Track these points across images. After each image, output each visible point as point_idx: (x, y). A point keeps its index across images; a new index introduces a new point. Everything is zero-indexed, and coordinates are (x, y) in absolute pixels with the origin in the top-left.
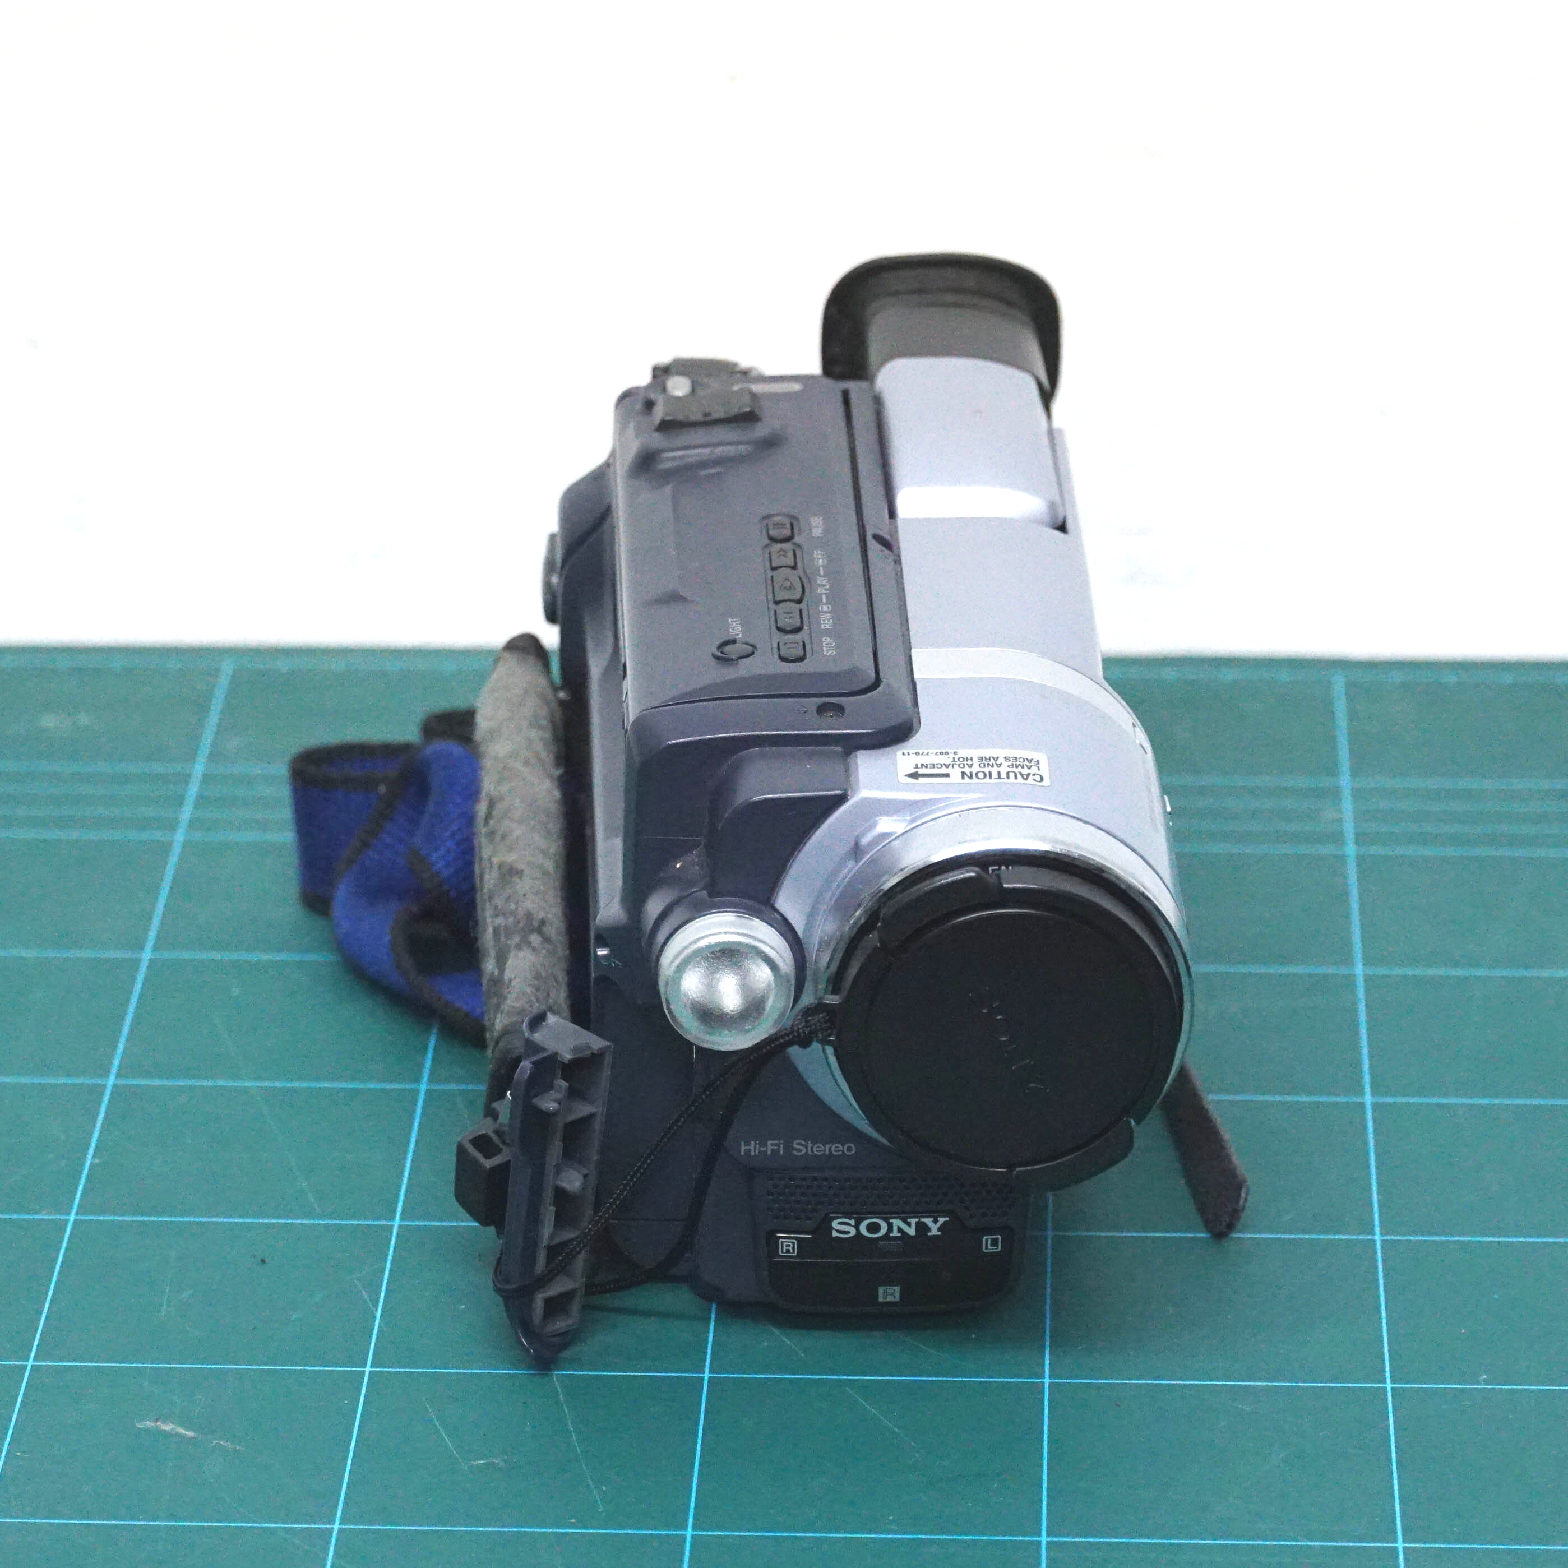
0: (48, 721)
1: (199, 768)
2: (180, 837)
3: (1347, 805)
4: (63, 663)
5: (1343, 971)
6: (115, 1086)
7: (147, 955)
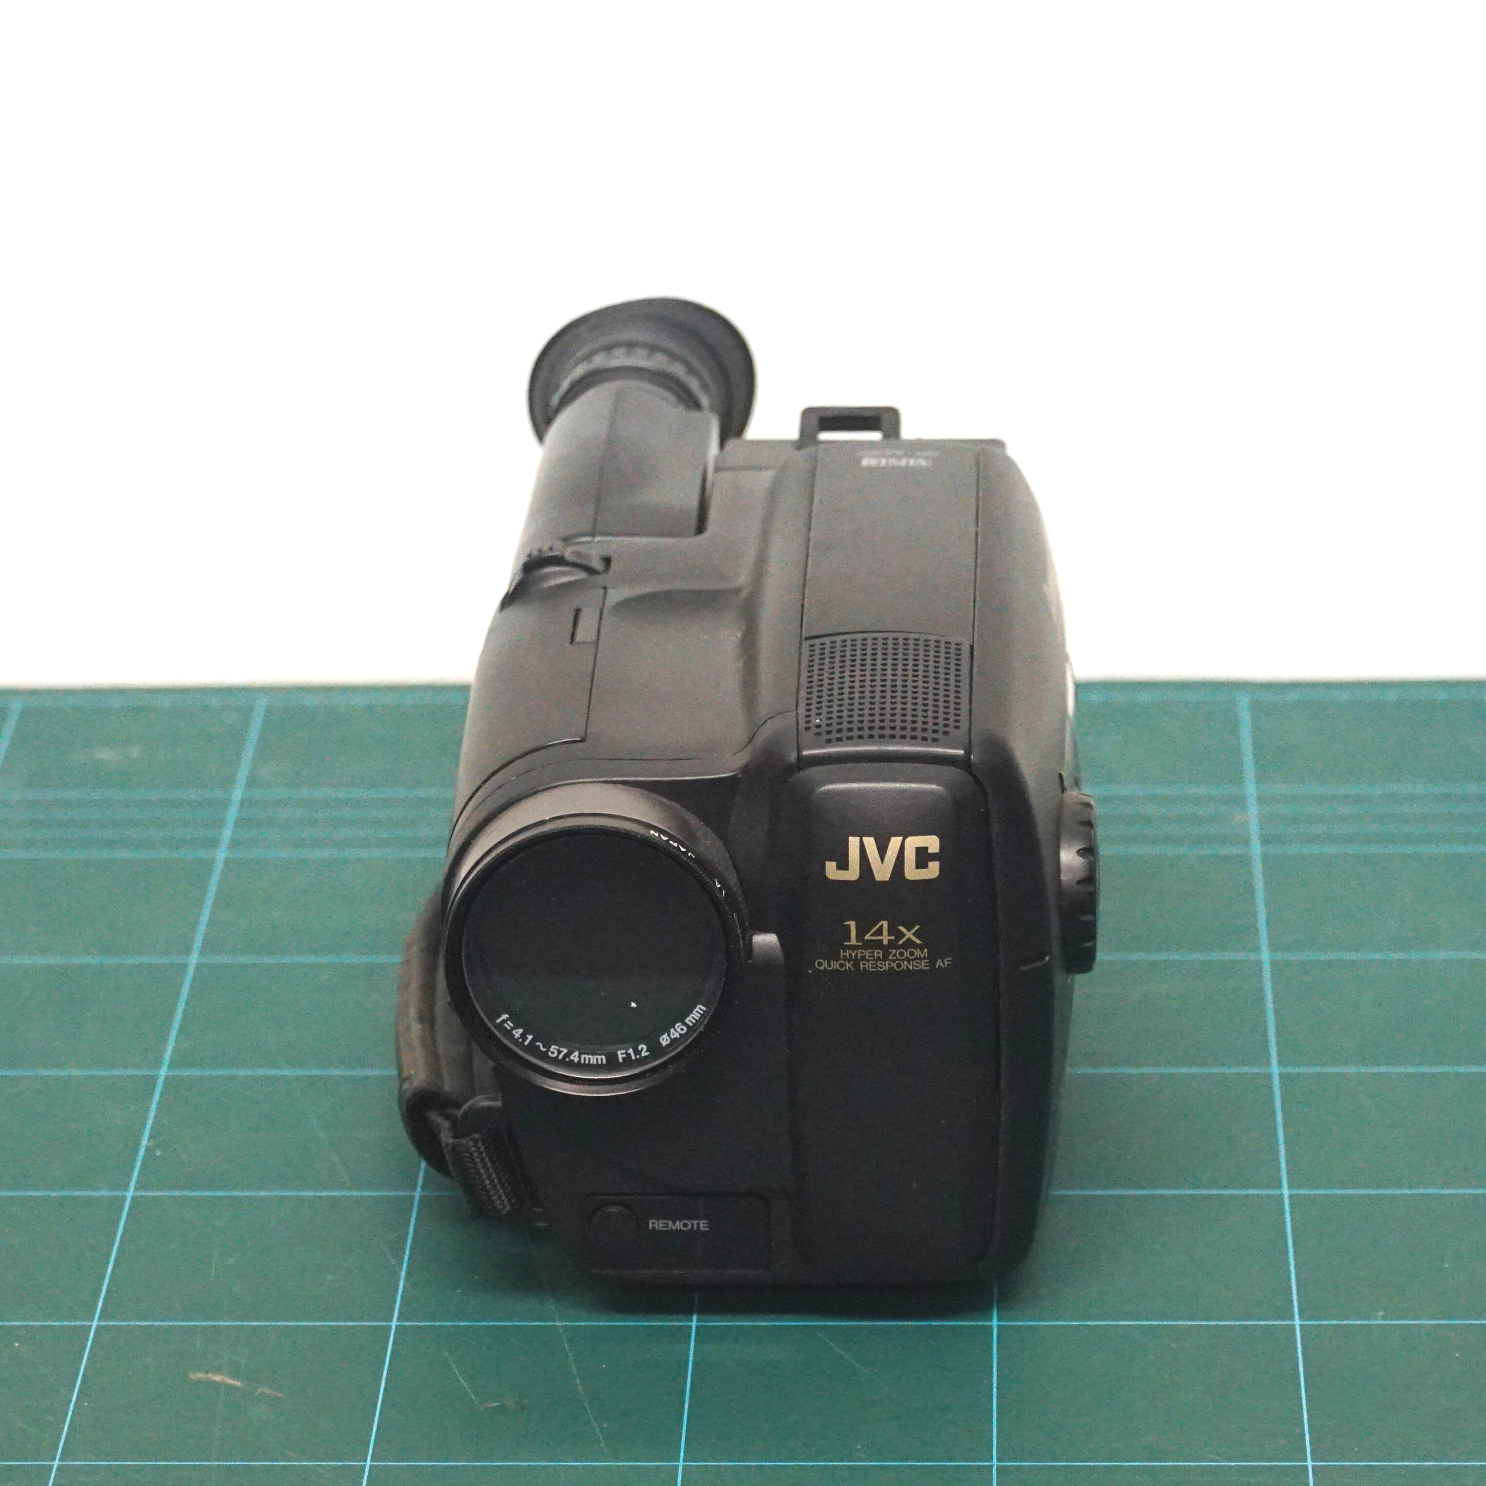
0: (104, 754)
1: (237, 795)
2: (221, 855)
3: (1253, 810)
4: (116, 702)
5: (1252, 956)
6: (167, 1077)
7: (193, 959)
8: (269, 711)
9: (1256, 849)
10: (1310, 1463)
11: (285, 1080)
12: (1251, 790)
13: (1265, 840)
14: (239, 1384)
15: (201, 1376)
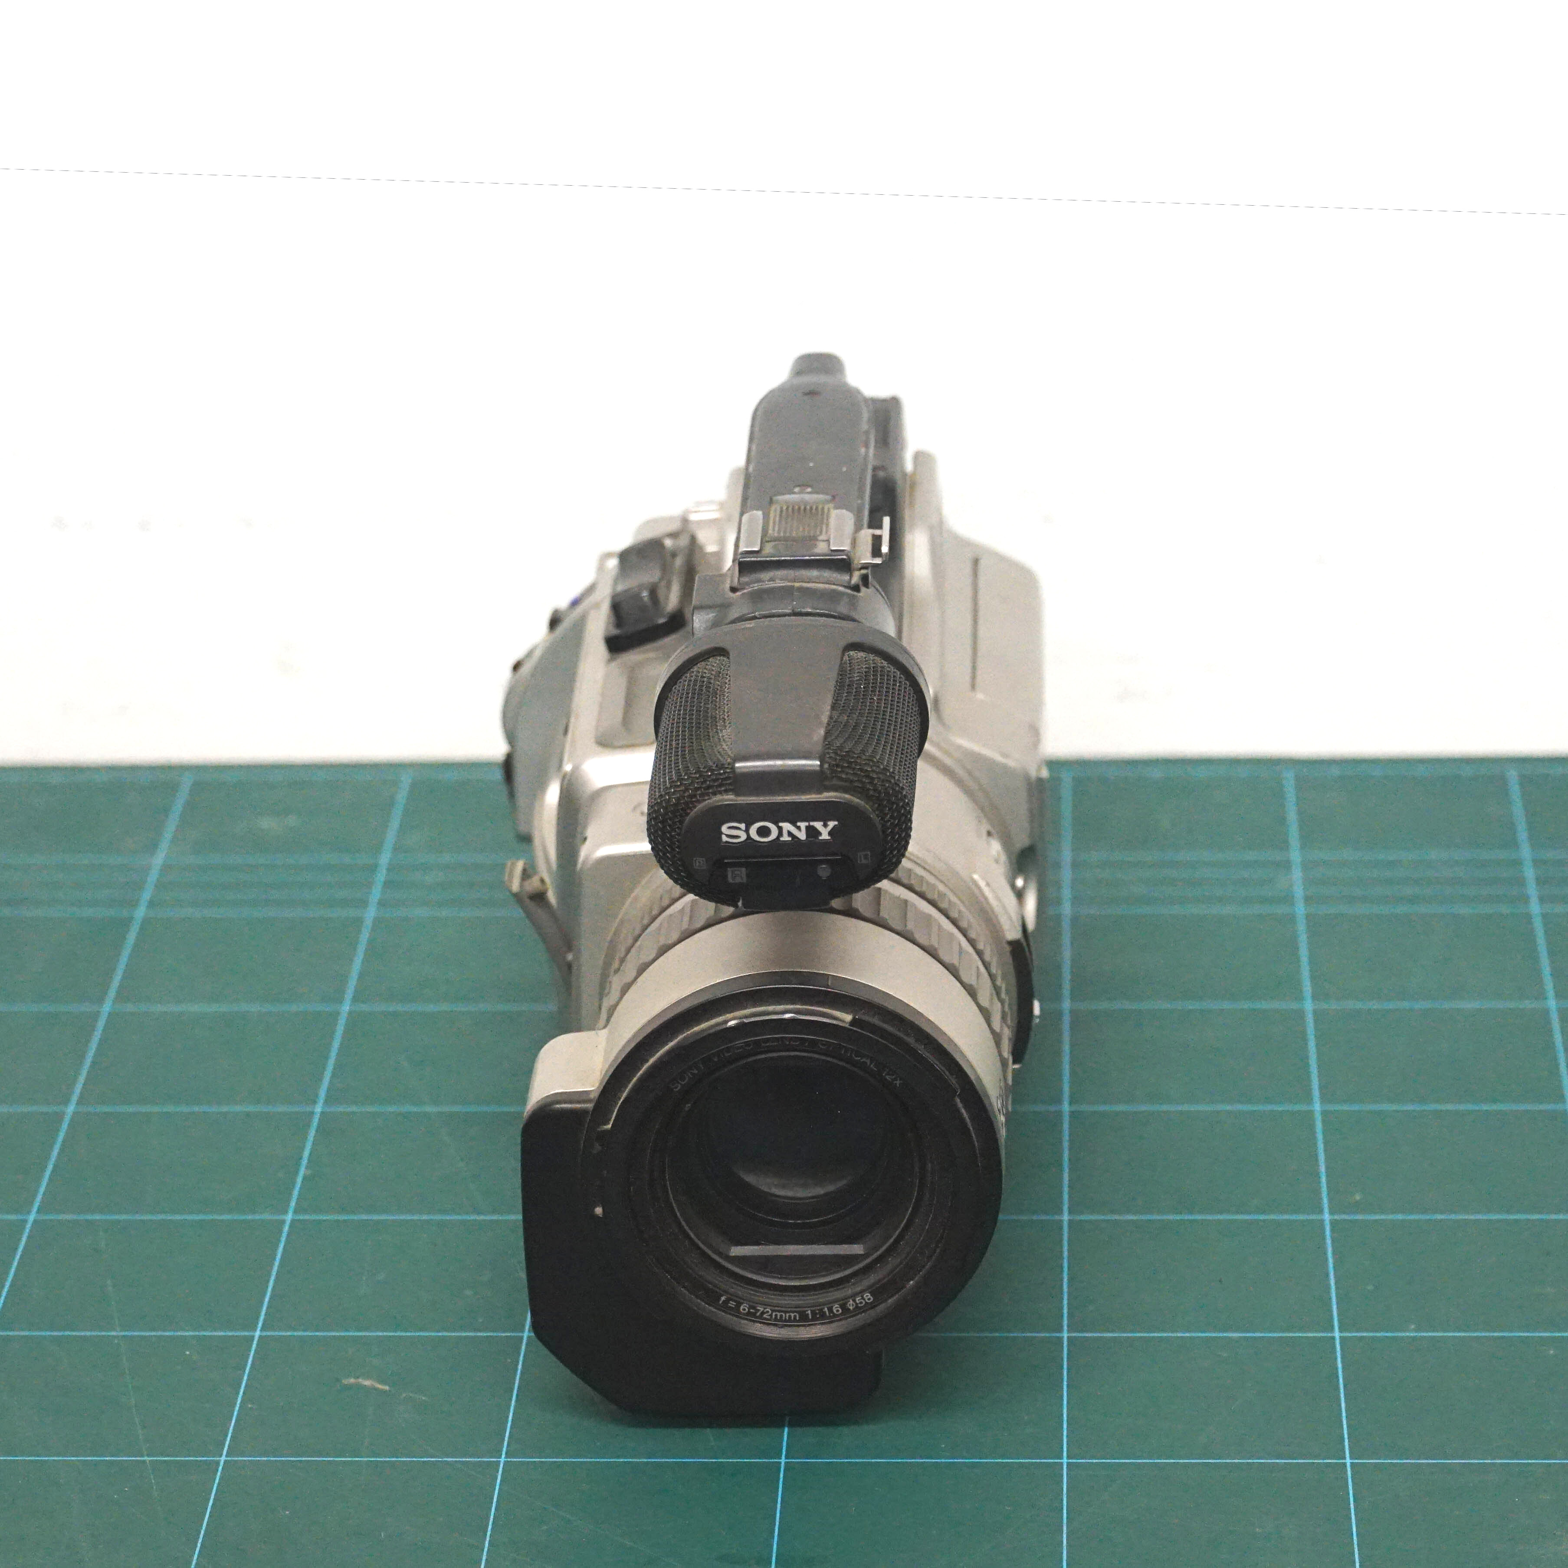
1: (385, 859)
2: (370, 914)
3: (1297, 874)
5: (1296, 1006)
6: (322, 1113)
7: (346, 1008)
8: (414, 786)
9: (1300, 909)
10: (1348, 1461)
11: (426, 1115)
12: (1295, 855)
13: (1308, 899)
14: (387, 1388)
15: (352, 1380)
